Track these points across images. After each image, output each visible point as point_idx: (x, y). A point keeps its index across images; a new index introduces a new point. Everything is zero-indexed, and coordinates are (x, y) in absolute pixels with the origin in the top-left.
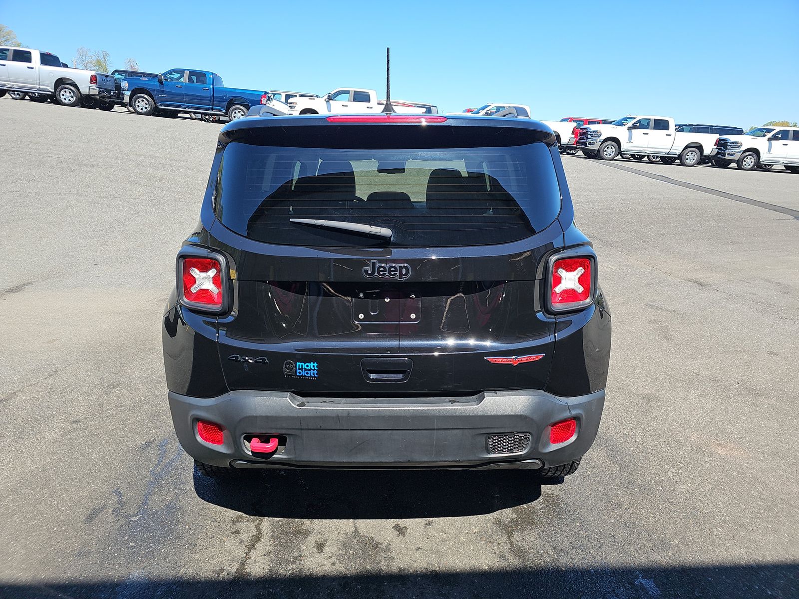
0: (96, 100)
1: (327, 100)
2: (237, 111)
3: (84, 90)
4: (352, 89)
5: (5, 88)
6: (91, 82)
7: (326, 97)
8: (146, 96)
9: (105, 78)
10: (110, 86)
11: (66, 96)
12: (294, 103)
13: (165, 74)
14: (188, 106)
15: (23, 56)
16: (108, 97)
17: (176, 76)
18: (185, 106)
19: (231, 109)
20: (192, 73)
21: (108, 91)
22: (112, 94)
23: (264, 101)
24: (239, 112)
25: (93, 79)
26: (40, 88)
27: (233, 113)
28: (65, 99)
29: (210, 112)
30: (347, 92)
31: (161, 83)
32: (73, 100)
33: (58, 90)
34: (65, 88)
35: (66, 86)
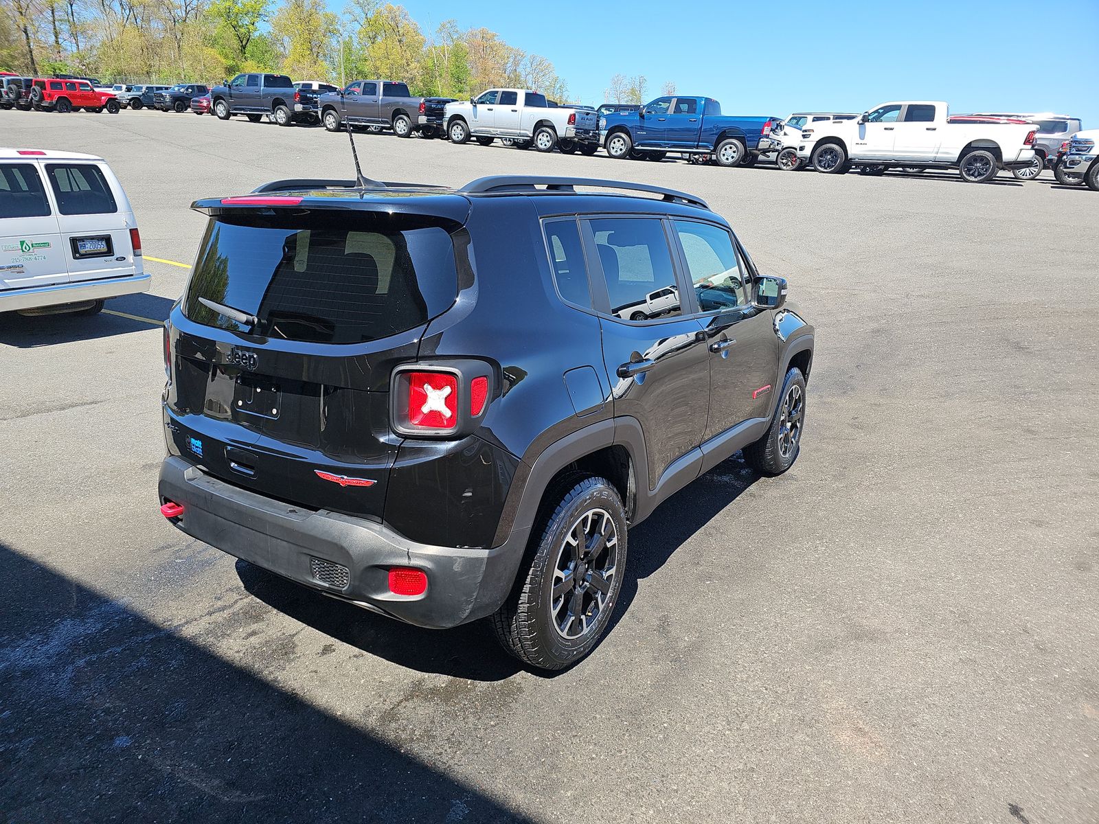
0: (574, 142)
1: (861, 122)
2: (727, 147)
3: (561, 133)
4: (906, 103)
5: (489, 135)
6: (569, 122)
7: (861, 117)
8: (623, 135)
9: (586, 117)
10: (589, 124)
11: (543, 141)
12: (809, 130)
13: (649, 106)
14: (668, 144)
15: (509, 99)
16: (586, 139)
17: (664, 105)
18: (665, 144)
19: (721, 144)
20: (681, 100)
21: (587, 132)
22: (591, 134)
23: (767, 131)
24: (731, 148)
25: (572, 119)
26: (520, 133)
27: (724, 149)
28: (542, 144)
29: (695, 150)
30: (898, 107)
31: (642, 116)
32: (549, 145)
33: (537, 134)
34: (543, 131)
35: (544, 129)
